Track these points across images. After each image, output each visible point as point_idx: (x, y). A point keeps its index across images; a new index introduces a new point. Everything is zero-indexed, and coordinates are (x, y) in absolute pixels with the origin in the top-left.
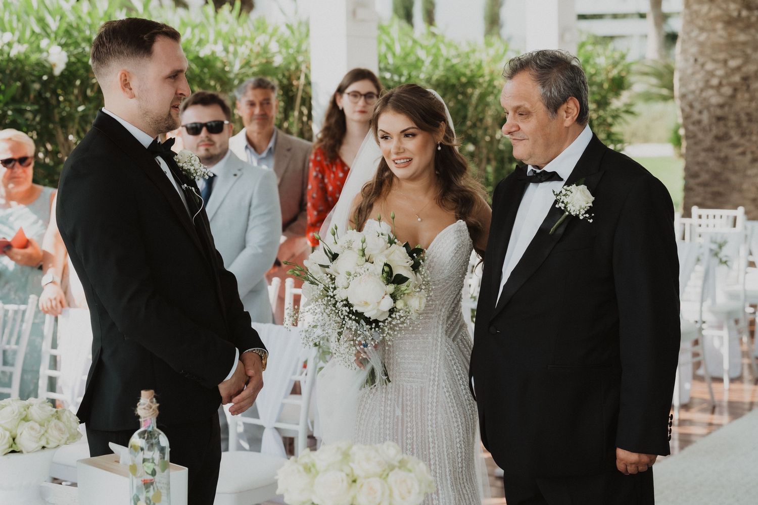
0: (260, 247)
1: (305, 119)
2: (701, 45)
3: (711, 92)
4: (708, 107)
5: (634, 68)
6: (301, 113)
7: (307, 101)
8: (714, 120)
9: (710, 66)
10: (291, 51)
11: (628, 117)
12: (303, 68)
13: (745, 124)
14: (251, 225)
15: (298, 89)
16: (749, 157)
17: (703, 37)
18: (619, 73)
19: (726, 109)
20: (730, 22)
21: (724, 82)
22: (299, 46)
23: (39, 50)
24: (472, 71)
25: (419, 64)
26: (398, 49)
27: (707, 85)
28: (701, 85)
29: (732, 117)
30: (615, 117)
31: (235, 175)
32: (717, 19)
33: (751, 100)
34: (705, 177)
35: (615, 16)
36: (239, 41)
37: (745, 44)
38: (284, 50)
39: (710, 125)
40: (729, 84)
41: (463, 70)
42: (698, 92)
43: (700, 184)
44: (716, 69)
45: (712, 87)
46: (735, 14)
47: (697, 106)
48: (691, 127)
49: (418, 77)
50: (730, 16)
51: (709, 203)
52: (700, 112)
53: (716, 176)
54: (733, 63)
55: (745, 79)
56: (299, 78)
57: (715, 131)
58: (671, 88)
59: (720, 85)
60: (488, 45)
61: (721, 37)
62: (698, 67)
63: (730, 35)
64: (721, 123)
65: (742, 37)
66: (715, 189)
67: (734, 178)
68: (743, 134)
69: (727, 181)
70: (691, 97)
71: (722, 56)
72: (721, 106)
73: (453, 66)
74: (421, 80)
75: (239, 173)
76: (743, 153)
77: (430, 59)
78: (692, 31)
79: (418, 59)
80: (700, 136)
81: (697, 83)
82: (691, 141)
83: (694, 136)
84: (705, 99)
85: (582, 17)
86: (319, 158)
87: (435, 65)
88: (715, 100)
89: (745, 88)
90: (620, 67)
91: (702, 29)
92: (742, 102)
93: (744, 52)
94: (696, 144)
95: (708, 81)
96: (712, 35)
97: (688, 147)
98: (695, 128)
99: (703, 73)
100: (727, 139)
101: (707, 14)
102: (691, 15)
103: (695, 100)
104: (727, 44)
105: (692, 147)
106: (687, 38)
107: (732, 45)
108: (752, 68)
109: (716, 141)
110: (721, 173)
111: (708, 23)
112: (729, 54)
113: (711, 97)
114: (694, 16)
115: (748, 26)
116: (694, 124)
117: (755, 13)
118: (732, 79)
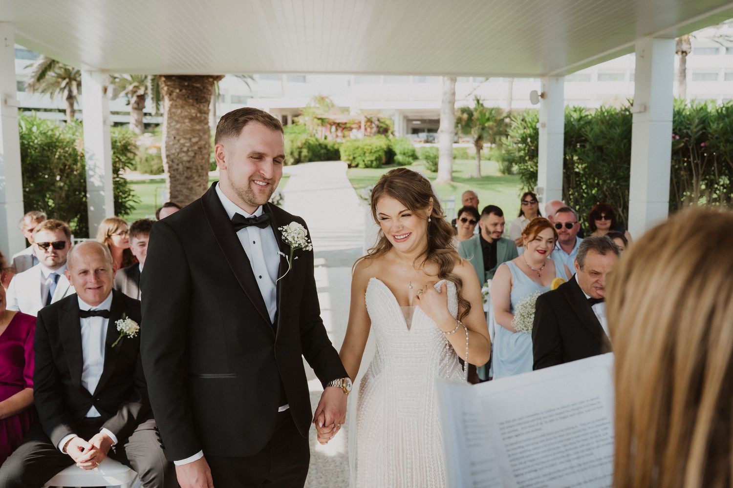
3: (183, 154)
4: (182, 163)
8: (185, 169)
9: (182, 141)
13: (200, 171)
16: (202, 187)
17: (178, 126)
19: (191, 163)
20: (192, 119)
21: (190, 149)
27: (181, 151)
28: (178, 150)
29: (194, 167)
32: (185, 117)
33: (203, 158)
37: (199, 130)
39: (183, 171)
40: (192, 151)
42: (176, 154)
44: (185, 143)
45: (184, 152)
46: (194, 115)
47: (176, 161)
48: (172, 172)
50: (192, 116)
52: (178, 165)
54: (194, 140)
55: (200, 148)
57: (186, 175)
59: (188, 150)
61: (188, 126)
62: (176, 141)
63: (192, 125)
64: (189, 170)
65: (198, 127)
68: (199, 176)
70: (172, 156)
71: (188, 136)
72: (189, 162)
78: (172, 122)
80: (178, 177)
81: (175, 150)
82: (173, 179)
83: (175, 177)
84: (180, 158)
85: (113, 113)
88: (185, 158)
89: (200, 153)
91: (177, 122)
92: (198, 160)
93: (199, 135)
94: (175, 181)
95: (181, 149)
96: (183, 125)
97: (171, 182)
98: (175, 173)
99: (179, 145)
100: (192, 179)
101: (180, 114)
102: (171, 114)
103: (175, 158)
104: (191, 130)
105: (174, 182)
106: (169, 126)
107: (193, 131)
108: (202, 143)
109: (186, 180)
110: (189, 196)
111: (180, 119)
112: (192, 135)
113: (184, 156)
114: (173, 115)
115: (200, 122)
116: (175, 170)
117: (203, 115)
118: (194, 148)
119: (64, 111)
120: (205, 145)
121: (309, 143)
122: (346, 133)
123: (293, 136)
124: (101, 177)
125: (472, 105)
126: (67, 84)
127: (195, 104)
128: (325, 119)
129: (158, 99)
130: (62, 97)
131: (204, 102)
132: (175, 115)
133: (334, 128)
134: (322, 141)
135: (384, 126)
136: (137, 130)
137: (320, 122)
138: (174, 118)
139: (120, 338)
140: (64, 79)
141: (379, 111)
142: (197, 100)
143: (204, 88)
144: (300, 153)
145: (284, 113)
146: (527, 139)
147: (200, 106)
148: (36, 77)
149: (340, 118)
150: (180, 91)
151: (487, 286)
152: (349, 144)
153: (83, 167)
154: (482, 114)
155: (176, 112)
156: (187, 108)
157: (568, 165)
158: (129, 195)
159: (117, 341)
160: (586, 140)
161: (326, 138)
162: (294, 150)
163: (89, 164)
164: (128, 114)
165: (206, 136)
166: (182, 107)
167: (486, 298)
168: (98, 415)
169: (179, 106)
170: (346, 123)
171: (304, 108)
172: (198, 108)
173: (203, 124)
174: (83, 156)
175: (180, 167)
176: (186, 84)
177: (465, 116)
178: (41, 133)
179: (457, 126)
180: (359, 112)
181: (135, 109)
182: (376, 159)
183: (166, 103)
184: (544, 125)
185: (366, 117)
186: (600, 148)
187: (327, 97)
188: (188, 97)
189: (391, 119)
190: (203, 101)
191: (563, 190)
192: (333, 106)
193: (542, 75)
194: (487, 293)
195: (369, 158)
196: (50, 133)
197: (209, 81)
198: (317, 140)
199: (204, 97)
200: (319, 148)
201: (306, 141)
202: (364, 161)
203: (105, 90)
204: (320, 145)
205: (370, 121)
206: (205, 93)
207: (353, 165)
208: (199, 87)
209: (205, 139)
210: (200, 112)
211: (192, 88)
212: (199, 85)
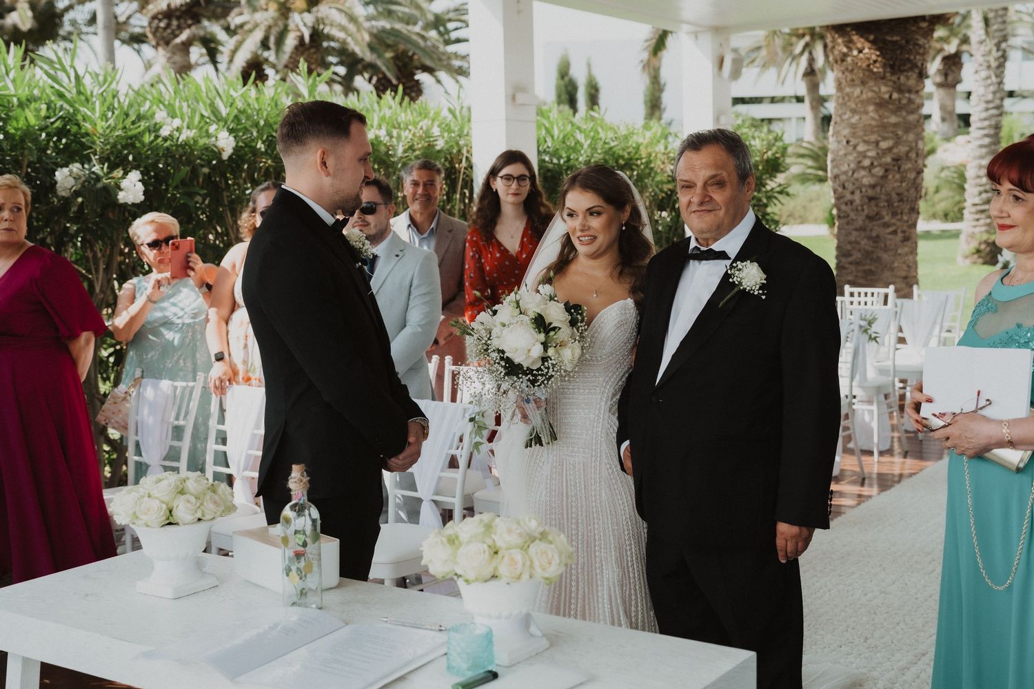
0: (420, 326)
1: (467, 201)
2: (853, 126)
3: (863, 173)
4: (860, 188)
5: (790, 150)
6: (463, 195)
7: (468, 183)
8: (866, 200)
9: (862, 148)
10: (453, 135)
11: (780, 197)
12: (464, 151)
14: (411, 304)
15: (460, 172)
16: (900, 235)
17: (855, 119)
18: (773, 154)
19: (878, 189)
20: (881, 104)
21: (875, 163)
22: (461, 129)
23: (208, 136)
24: (629, 153)
25: (578, 147)
26: (556, 132)
27: (859, 167)
28: (853, 166)
29: (883, 197)
30: (769, 198)
31: (397, 256)
32: (869, 101)
34: (857, 255)
35: (773, 100)
36: (402, 126)
37: (895, 125)
38: (446, 135)
39: (862, 206)
40: (880, 165)
41: (621, 153)
42: (850, 173)
43: (851, 263)
44: (868, 150)
45: (864, 168)
46: (887, 96)
47: (850, 186)
48: (843, 207)
49: (577, 159)
50: (882, 99)
51: (861, 281)
52: (853, 193)
53: (868, 254)
54: (884, 145)
55: (896, 160)
56: (461, 162)
57: (866, 211)
58: (825, 170)
59: (872, 165)
60: (646, 127)
61: (873, 119)
62: (851, 148)
63: (882, 117)
64: (873, 203)
65: (893, 119)
66: (867, 267)
67: (885, 257)
68: (894, 214)
69: (879, 259)
70: (843, 178)
71: (873, 138)
72: (873, 187)
73: (611, 148)
74: (581, 162)
75: (401, 254)
76: (895, 233)
77: (589, 142)
78: (845, 114)
79: (577, 142)
80: (853, 215)
81: (849, 165)
82: (844, 221)
83: (846, 216)
84: (857, 180)
85: (738, 101)
86: (475, 239)
87: (593, 148)
88: (866, 181)
89: (896, 168)
90: (774, 149)
91: (854, 111)
92: (893, 182)
93: (895, 134)
94: (848, 223)
95: (859, 162)
96: (864, 117)
98: (848, 208)
99: (855, 155)
100: (879, 219)
101: (858, 97)
102: (843, 98)
103: (847, 181)
104: (878, 126)
105: (846, 227)
106: (840, 120)
107: (883, 127)
108: (903, 149)
109: (867, 221)
110: (873, 252)
111: (859, 105)
112: (879, 136)
113: (863, 177)
114: (846, 98)
115: (899, 108)
116: (846, 204)
117: (907, 95)
118: (884, 160)
120: (907, 153)
126: (807, 45)
127: (888, 75)
130: (796, 73)
131: (907, 71)
132: (849, 101)
138: (849, 104)
140: (803, 35)
142: (892, 67)
143: (907, 42)
147: (899, 79)
155: (853, 93)
156: (871, 83)
165: (911, 137)
166: (863, 83)
169: (857, 82)
172: (894, 82)
173: (904, 113)
181: (940, 85)
190: (902, 68)
197: (920, 28)
199: (909, 60)
203: (720, 63)
206: (910, 52)
208: (897, 41)
209: (906, 141)
210: (900, 90)
211: (881, 45)
212: (898, 38)
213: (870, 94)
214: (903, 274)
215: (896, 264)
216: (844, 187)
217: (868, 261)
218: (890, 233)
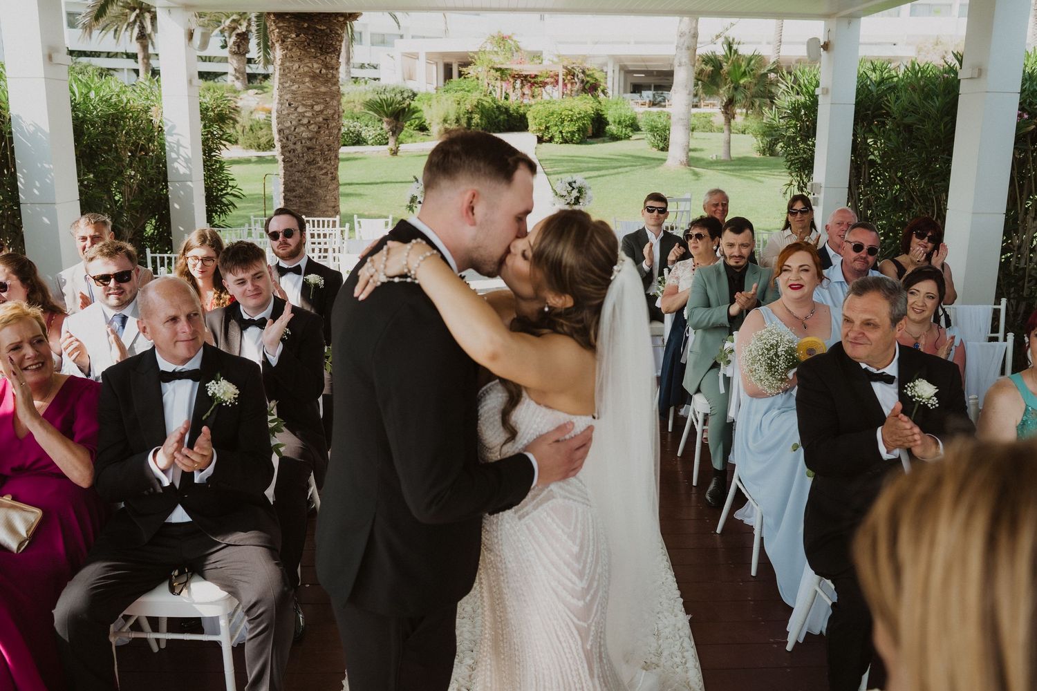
2: (294, 93)
3: (302, 128)
4: (300, 140)
8: (305, 149)
9: (301, 109)
16: (329, 176)
17: (295, 87)
19: (314, 141)
20: (314, 77)
21: (312, 122)
27: (300, 124)
28: (294, 123)
29: (318, 147)
32: (305, 74)
33: (330, 134)
34: (300, 191)
37: (325, 93)
39: (303, 153)
40: (315, 123)
42: (293, 128)
43: (296, 197)
44: (306, 112)
45: (303, 125)
46: (318, 71)
47: (292, 139)
48: (287, 154)
50: (315, 73)
52: (295, 144)
53: (308, 190)
54: (317, 108)
55: (326, 119)
57: (306, 158)
59: (309, 123)
61: (309, 88)
62: (292, 110)
63: (314, 86)
64: (311, 151)
65: (323, 89)
66: (308, 200)
67: (320, 192)
68: (326, 160)
69: (316, 194)
70: (287, 132)
71: (309, 102)
72: (311, 139)
76: (326, 174)
78: (286, 83)
80: (295, 160)
81: (291, 122)
82: (287, 164)
83: (290, 161)
84: (298, 134)
88: (305, 135)
89: (326, 126)
91: (294, 81)
92: (324, 137)
93: (325, 101)
94: (291, 167)
95: (299, 121)
96: (302, 86)
97: (285, 168)
98: (291, 155)
99: (296, 114)
100: (315, 164)
101: (296, 70)
102: (284, 70)
103: (291, 134)
104: (313, 94)
105: (289, 169)
106: (282, 87)
107: (317, 94)
108: (330, 112)
109: (307, 165)
110: (311, 188)
111: (298, 77)
112: (314, 101)
113: (303, 132)
114: (287, 71)
115: (327, 81)
116: (290, 152)
117: (331, 71)
118: (317, 119)
119: (134, 56)
121: (483, 106)
122: (537, 90)
123: (460, 94)
124: (187, 161)
125: (720, 50)
126: (137, 16)
127: (318, 55)
128: (506, 69)
129: (266, 47)
130: (131, 37)
131: (330, 53)
133: (519, 82)
134: (502, 102)
135: (592, 81)
136: (238, 85)
137: (498, 73)
138: (288, 75)
139: (213, 407)
140: (134, 9)
141: (585, 58)
142: (321, 49)
143: (331, 31)
144: (470, 119)
145: (448, 60)
146: (800, 112)
147: (326, 58)
148: (93, 14)
149: (529, 69)
150: (297, 36)
151: (733, 342)
152: (540, 107)
153: (162, 147)
154: (736, 65)
155: (292, 67)
156: (307, 61)
157: (858, 150)
158: (227, 186)
159: (210, 411)
160: (888, 114)
161: (506, 98)
162: (462, 116)
163: (169, 140)
164: (225, 60)
165: (335, 103)
166: (300, 60)
167: (730, 357)
168: (187, 519)
169: (296, 58)
170: (536, 76)
171: (476, 53)
172: (323, 61)
173: (330, 85)
174: (161, 130)
175: (299, 147)
176: (306, 25)
177: (709, 68)
178: (101, 99)
179: (696, 85)
180: (556, 60)
181: (234, 53)
182: (579, 130)
183: (278, 53)
184: (826, 91)
185: (565, 68)
186: (908, 128)
187: (509, 37)
188: (309, 44)
189: (602, 71)
191: (850, 188)
192: (518, 49)
193: (826, 16)
194: (732, 351)
195: (569, 128)
196: (114, 100)
197: (338, 21)
198: (494, 100)
199: (332, 45)
200: (497, 113)
201: (478, 102)
202: (561, 132)
203: (191, 35)
204: (498, 107)
205: (570, 73)
206: (332, 39)
207: (546, 138)
208: (324, 30)
209: (332, 106)
210: (327, 67)
211: (314, 32)
212: (325, 28)
213: (306, 69)
214: (333, 204)
215: (328, 197)
216: (287, 139)
217: (308, 195)
218: (322, 175)
